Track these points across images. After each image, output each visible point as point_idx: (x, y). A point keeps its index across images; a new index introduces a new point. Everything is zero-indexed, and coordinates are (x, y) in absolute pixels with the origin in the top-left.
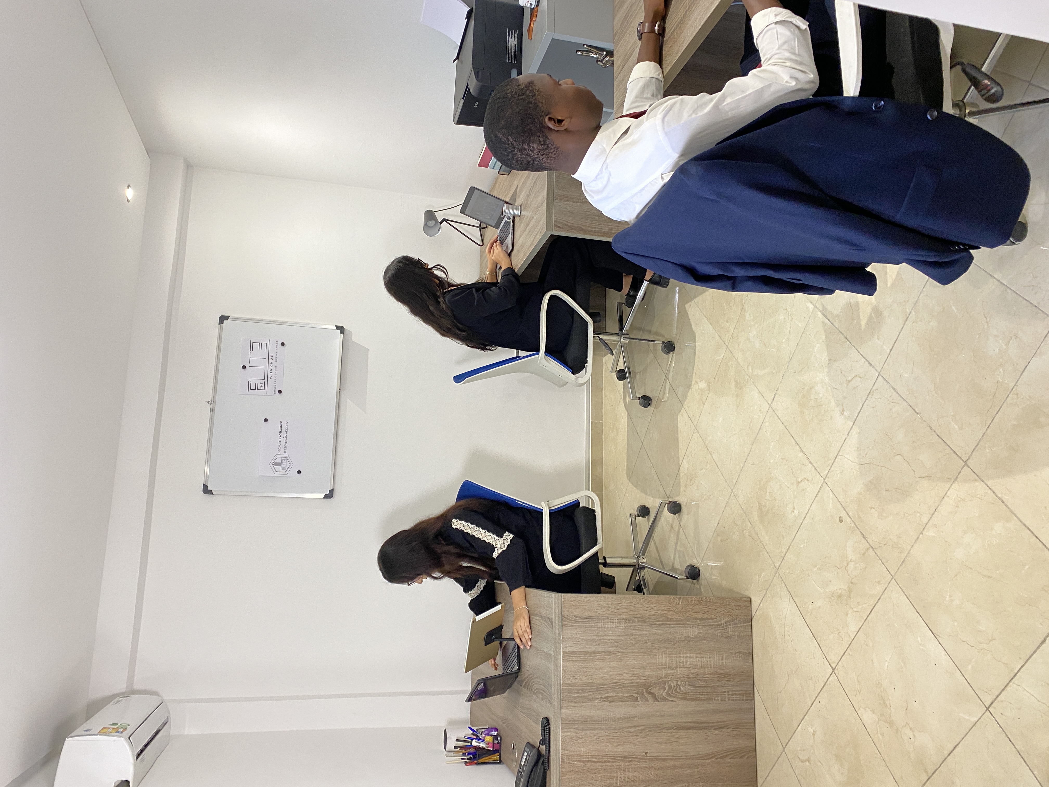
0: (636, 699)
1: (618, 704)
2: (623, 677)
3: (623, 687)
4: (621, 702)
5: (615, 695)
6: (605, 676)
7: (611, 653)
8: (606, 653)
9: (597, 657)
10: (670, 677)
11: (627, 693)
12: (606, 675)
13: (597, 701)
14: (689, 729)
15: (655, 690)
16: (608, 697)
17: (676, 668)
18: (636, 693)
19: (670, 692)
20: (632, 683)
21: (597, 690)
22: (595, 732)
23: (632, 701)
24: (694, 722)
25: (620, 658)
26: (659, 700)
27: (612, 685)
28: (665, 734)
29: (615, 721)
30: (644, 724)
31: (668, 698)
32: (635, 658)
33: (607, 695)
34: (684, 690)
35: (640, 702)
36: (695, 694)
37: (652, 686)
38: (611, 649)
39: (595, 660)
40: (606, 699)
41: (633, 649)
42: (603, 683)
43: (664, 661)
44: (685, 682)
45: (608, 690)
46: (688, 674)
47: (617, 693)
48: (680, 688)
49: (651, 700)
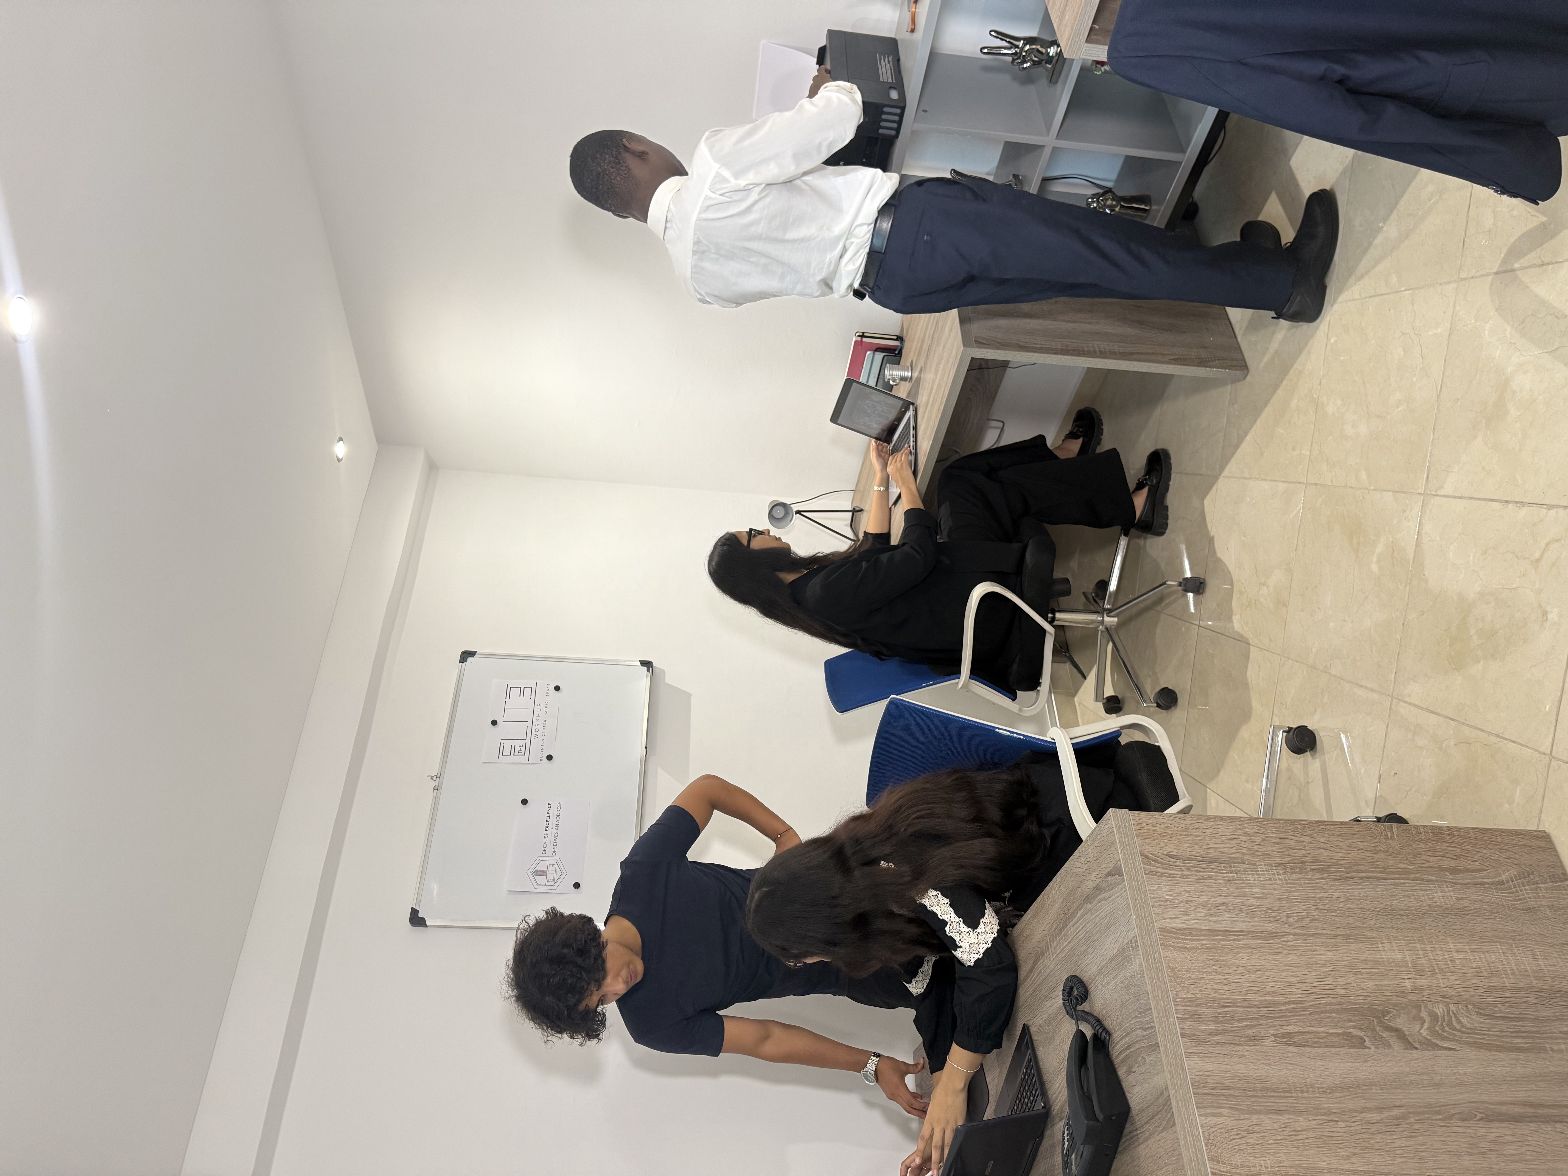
0: (1361, 1043)
1: (1320, 1051)
2: (1313, 990)
3: (1322, 1012)
4: (1327, 1046)
5: (1308, 1029)
6: (1269, 984)
7: (1269, 935)
8: (1260, 935)
9: (1242, 942)
10: (1426, 993)
11: (1336, 1027)
12: (1273, 984)
13: (1268, 1042)
14: (1517, 1119)
15: (1401, 1022)
16: (1290, 1033)
17: (1434, 974)
18: (1355, 1027)
19: (1437, 1028)
20: (1340, 1003)
21: (1261, 1017)
22: (1284, 1118)
23: (1353, 1047)
24: (1524, 1104)
25: (1294, 946)
26: (1416, 1045)
27: (1292, 1006)
28: (1461, 1130)
29: (1325, 1092)
30: (1398, 1103)
31: (1438, 1042)
32: (1328, 946)
33: (1287, 1029)
34: (1469, 1026)
35: (1373, 1048)
36: (1498, 1033)
37: (1389, 1013)
38: (1269, 927)
39: (1237, 948)
40: (1288, 1039)
41: (1316, 928)
42: (1271, 1001)
43: (1398, 956)
44: (1466, 1006)
45: (1285, 1016)
46: (1466, 989)
47: (1311, 1026)
48: (1459, 1022)
49: (1397, 1046)
